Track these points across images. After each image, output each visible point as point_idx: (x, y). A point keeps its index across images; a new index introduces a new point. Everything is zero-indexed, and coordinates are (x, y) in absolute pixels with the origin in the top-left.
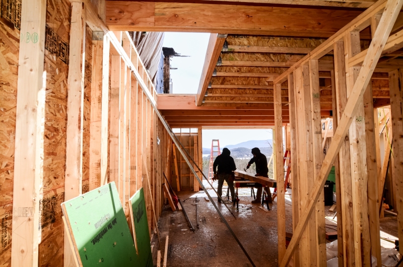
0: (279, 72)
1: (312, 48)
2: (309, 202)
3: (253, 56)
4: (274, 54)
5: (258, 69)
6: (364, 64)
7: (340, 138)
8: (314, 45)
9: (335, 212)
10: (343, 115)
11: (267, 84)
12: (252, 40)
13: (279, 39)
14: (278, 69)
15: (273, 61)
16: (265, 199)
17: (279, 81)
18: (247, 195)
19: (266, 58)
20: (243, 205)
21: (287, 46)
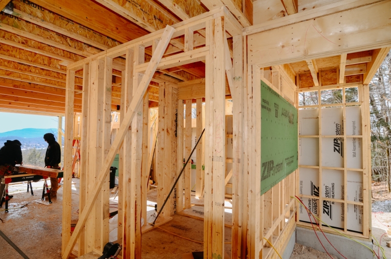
0: (75, 59)
1: (109, 47)
2: (96, 184)
3: (46, 33)
4: (72, 39)
5: (49, 48)
6: (146, 72)
7: (125, 127)
8: (110, 45)
9: (116, 193)
10: (129, 109)
11: (59, 67)
12: (48, 15)
13: (78, 26)
14: (73, 55)
15: (70, 46)
16: (46, 192)
17: (73, 67)
18: (21, 192)
19: (61, 40)
20: (15, 204)
21: (86, 37)
